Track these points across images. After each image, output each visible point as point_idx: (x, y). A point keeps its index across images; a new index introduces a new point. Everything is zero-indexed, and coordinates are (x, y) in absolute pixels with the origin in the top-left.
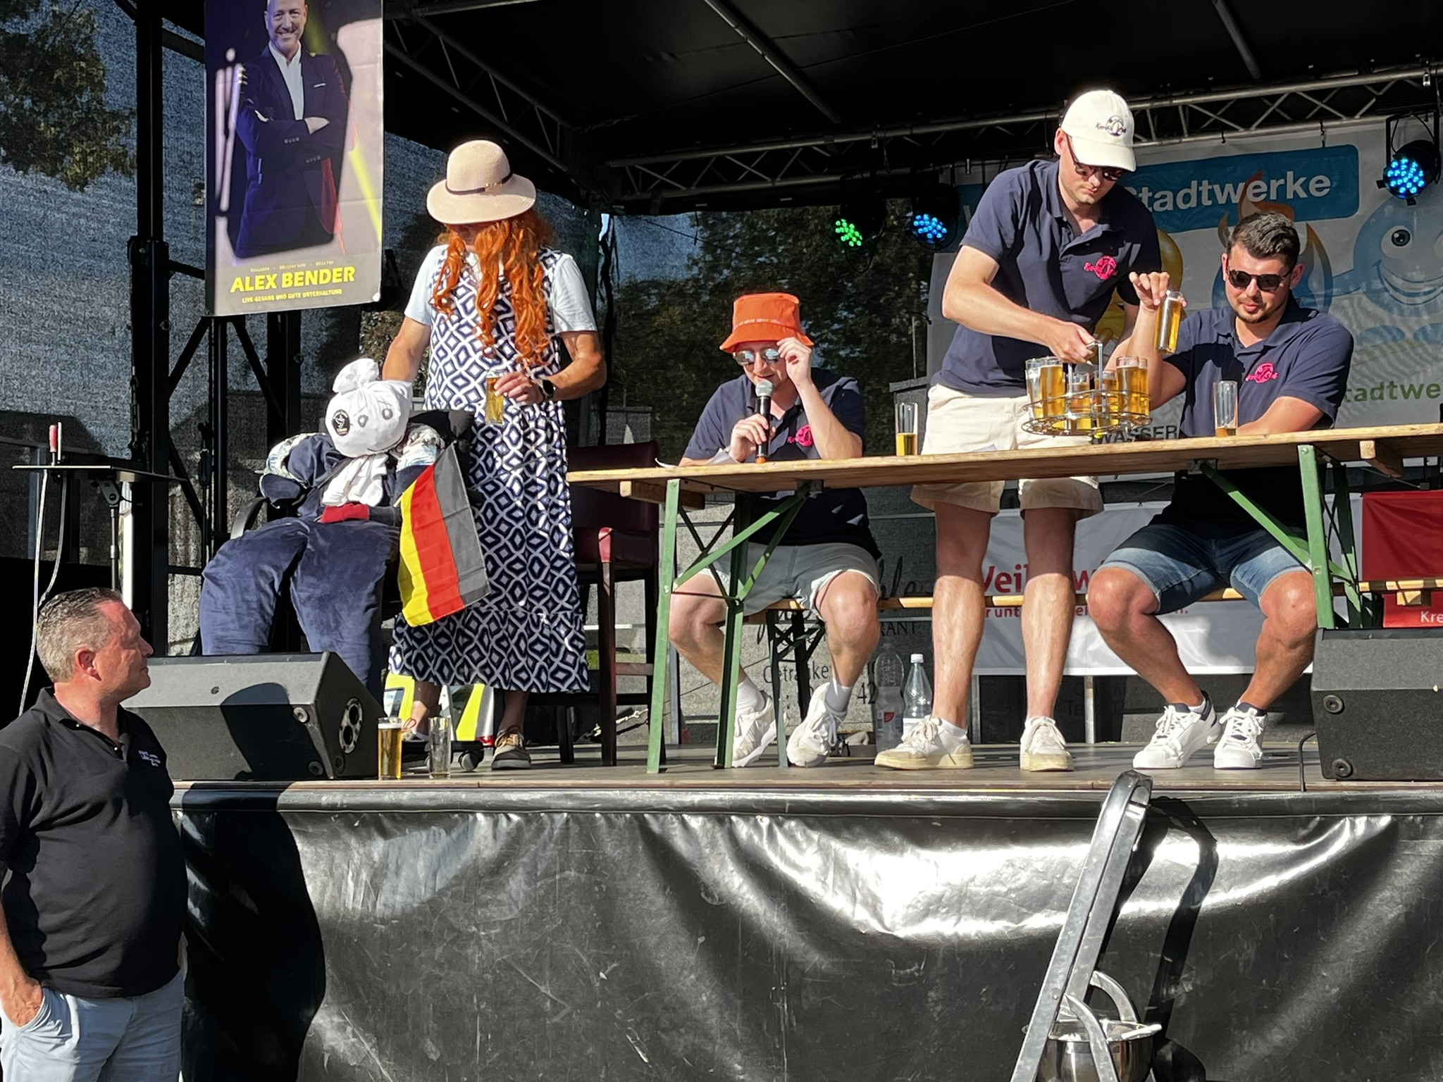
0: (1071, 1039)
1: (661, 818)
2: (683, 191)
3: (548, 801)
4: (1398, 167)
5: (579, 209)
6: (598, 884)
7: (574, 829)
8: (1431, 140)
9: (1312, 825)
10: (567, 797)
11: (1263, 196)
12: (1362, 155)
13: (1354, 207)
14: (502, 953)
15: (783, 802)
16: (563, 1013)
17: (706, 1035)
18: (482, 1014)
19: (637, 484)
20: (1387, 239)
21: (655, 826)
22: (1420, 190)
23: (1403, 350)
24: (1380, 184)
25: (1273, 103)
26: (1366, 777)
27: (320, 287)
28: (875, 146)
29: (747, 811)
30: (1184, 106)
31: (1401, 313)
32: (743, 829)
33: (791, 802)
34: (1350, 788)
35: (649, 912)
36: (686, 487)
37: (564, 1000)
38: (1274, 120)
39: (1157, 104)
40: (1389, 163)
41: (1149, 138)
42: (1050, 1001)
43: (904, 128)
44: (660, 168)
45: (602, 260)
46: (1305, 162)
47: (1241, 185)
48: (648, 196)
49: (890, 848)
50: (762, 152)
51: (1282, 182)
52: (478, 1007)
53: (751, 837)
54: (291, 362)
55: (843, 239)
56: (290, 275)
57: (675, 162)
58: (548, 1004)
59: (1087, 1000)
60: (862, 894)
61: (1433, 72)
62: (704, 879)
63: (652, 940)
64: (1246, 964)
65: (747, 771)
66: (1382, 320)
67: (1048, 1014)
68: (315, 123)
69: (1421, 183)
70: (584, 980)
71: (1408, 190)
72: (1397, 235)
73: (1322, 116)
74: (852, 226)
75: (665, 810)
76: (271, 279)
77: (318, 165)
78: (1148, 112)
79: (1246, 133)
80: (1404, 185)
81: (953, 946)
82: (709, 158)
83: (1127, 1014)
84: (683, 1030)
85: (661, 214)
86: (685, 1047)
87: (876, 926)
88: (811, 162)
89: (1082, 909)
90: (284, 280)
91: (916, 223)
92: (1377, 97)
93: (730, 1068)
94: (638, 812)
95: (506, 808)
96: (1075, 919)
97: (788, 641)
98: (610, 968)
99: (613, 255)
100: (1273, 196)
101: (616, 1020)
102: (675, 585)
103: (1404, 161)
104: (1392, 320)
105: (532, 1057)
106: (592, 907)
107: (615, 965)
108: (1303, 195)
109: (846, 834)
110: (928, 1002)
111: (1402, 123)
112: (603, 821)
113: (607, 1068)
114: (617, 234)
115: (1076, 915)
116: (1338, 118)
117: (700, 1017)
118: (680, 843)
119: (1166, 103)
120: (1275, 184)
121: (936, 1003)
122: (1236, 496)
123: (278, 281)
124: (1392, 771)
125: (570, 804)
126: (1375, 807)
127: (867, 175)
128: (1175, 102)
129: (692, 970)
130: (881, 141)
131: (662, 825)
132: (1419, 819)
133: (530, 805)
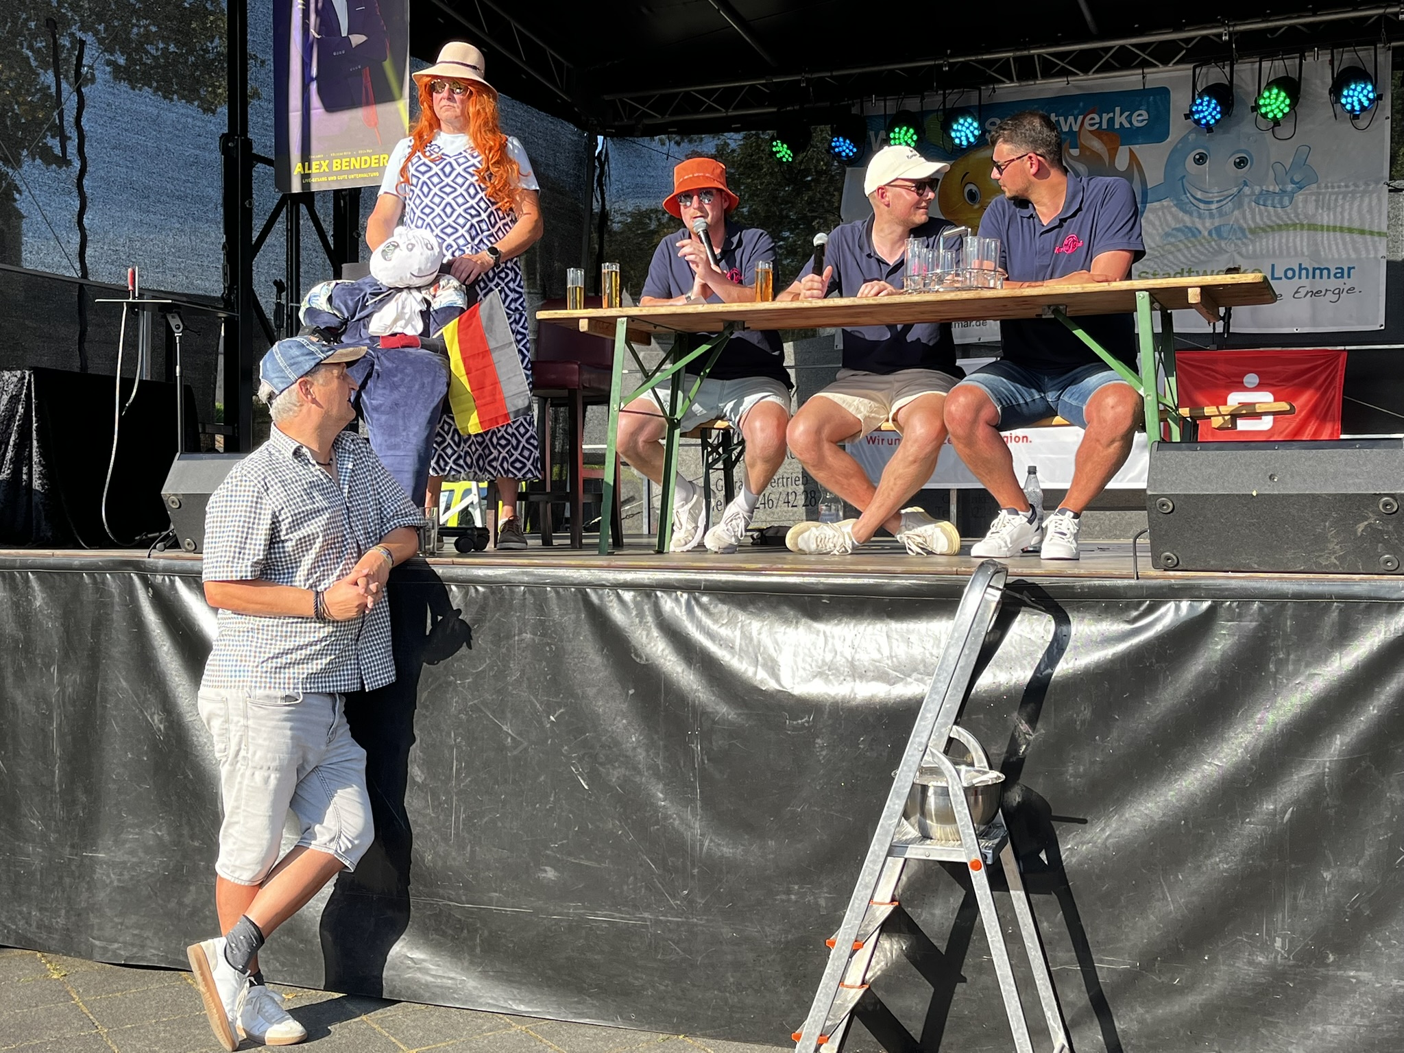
0: (933, 784)
1: (600, 592)
2: (659, 119)
3: (508, 576)
4: (1201, 104)
5: (580, 131)
6: (549, 644)
7: (530, 599)
8: (1227, 83)
9: (1143, 608)
10: (524, 573)
11: (1097, 126)
12: (1173, 96)
13: (1165, 135)
14: (474, 699)
15: (699, 581)
16: (520, 748)
17: (635, 769)
18: (458, 746)
19: (594, 322)
20: (1190, 160)
21: (594, 598)
22: (1217, 121)
23: (1202, 244)
24: (1187, 117)
25: (1107, 54)
26: (1189, 568)
27: (361, 171)
28: (803, 85)
29: (668, 587)
30: (1039, 55)
31: (1200, 216)
32: (668, 604)
33: (706, 580)
34: (1176, 577)
35: (590, 669)
36: (634, 326)
37: (521, 737)
38: (1107, 68)
39: (1018, 53)
40: (1194, 100)
41: (1012, 80)
42: (916, 752)
43: (827, 71)
44: (642, 101)
45: (598, 171)
46: (1129, 100)
47: (1080, 118)
48: (633, 122)
49: (787, 621)
50: (719, 89)
51: (1111, 115)
52: (455, 740)
53: (673, 608)
54: (351, 237)
55: (778, 156)
56: (339, 161)
57: (654, 96)
58: (509, 740)
59: (946, 752)
60: (763, 658)
61: (1231, 29)
62: (634, 642)
63: (591, 692)
64: (1083, 722)
65: (690, 555)
66: (1183, 221)
67: (914, 762)
68: (357, 39)
69: (1218, 117)
70: (538, 722)
71: (1208, 122)
72: (1197, 157)
73: (1145, 64)
74: (785, 146)
75: (603, 586)
76: (324, 164)
77: (359, 73)
78: (1011, 59)
79: (1085, 77)
80: (1205, 117)
81: (837, 703)
82: (678, 93)
83: (980, 761)
84: (617, 764)
85: (642, 136)
86: (618, 778)
87: (771, 685)
88: (755, 98)
89: (945, 677)
90: (335, 165)
91: (833, 144)
92: (1187, 49)
93: (654, 796)
94: (581, 587)
95: (475, 581)
96: (939, 685)
97: (718, 453)
98: (558, 713)
99: (606, 167)
100: (1104, 126)
101: (563, 754)
102: (622, 405)
103: (1206, 99)
104: (1193, 222)
105: (496, 782)
106: (544, 663)
107: (562, 710)
108: (1127, 125)
109: (751, 608)
110: (814, 747)
111: (1204, 70)
112: (553, 594)
113: (556, 793)
114: (609, 151)
115: (940, 681)
116: (1155, 66)
117: (630, 753)
118: (617, 615)
119: (1026, 53)
120: (1105, 117)
121: (822, 748)
122: (1080, 333)
123: (330, 166)
124: (1212, 562)
125: (526, 579)
126: (1197, 593)
127: (797, 107)
128: (1032, 52)
129: (624, 716)
130: (808, 80)
131: (601, 598)
132: (1235, 604)
133: (493, 579)
